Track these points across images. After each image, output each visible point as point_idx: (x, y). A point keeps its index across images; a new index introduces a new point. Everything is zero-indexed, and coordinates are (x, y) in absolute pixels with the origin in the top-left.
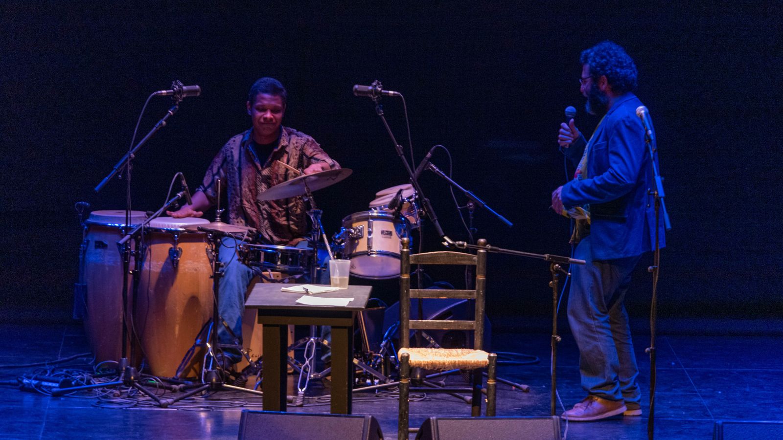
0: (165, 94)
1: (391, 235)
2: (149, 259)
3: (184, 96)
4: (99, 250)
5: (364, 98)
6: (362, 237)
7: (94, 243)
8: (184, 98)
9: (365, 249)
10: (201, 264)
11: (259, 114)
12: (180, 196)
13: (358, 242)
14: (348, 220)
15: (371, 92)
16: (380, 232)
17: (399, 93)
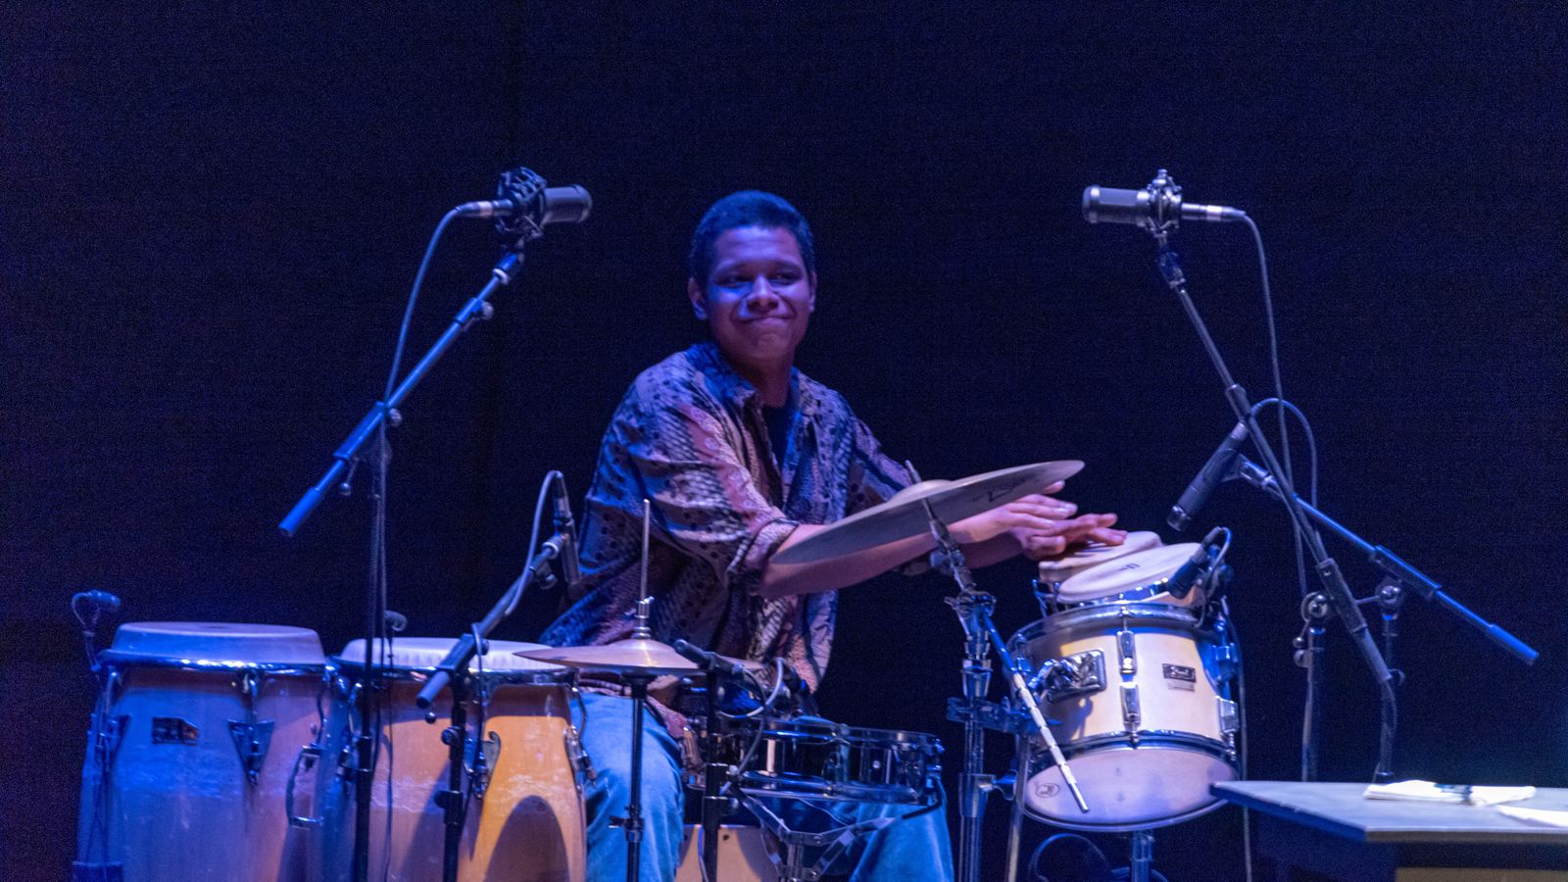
0: (489, 214)
1: (1194, 681)
2: (388, 771)
3: (547, 219)
4: (169, 749)
5: (1121, 230)
6: (1101, 688)
7: (149, 727)
8: (548, 226)
9: (1117, 727)
10: (554, 788)
11: (730, 296)
12: (556, 548)
13: (1089, 707)
14: (1032, 635)
15: (1151, 209)
16: (1161, 670)
17: (1242, 213)
